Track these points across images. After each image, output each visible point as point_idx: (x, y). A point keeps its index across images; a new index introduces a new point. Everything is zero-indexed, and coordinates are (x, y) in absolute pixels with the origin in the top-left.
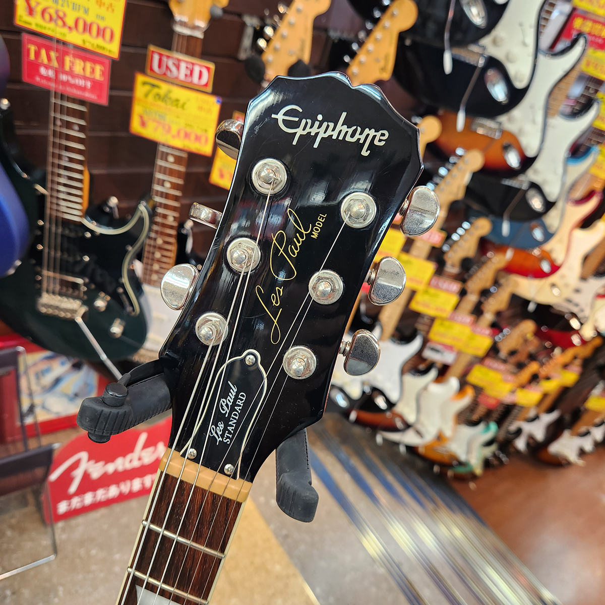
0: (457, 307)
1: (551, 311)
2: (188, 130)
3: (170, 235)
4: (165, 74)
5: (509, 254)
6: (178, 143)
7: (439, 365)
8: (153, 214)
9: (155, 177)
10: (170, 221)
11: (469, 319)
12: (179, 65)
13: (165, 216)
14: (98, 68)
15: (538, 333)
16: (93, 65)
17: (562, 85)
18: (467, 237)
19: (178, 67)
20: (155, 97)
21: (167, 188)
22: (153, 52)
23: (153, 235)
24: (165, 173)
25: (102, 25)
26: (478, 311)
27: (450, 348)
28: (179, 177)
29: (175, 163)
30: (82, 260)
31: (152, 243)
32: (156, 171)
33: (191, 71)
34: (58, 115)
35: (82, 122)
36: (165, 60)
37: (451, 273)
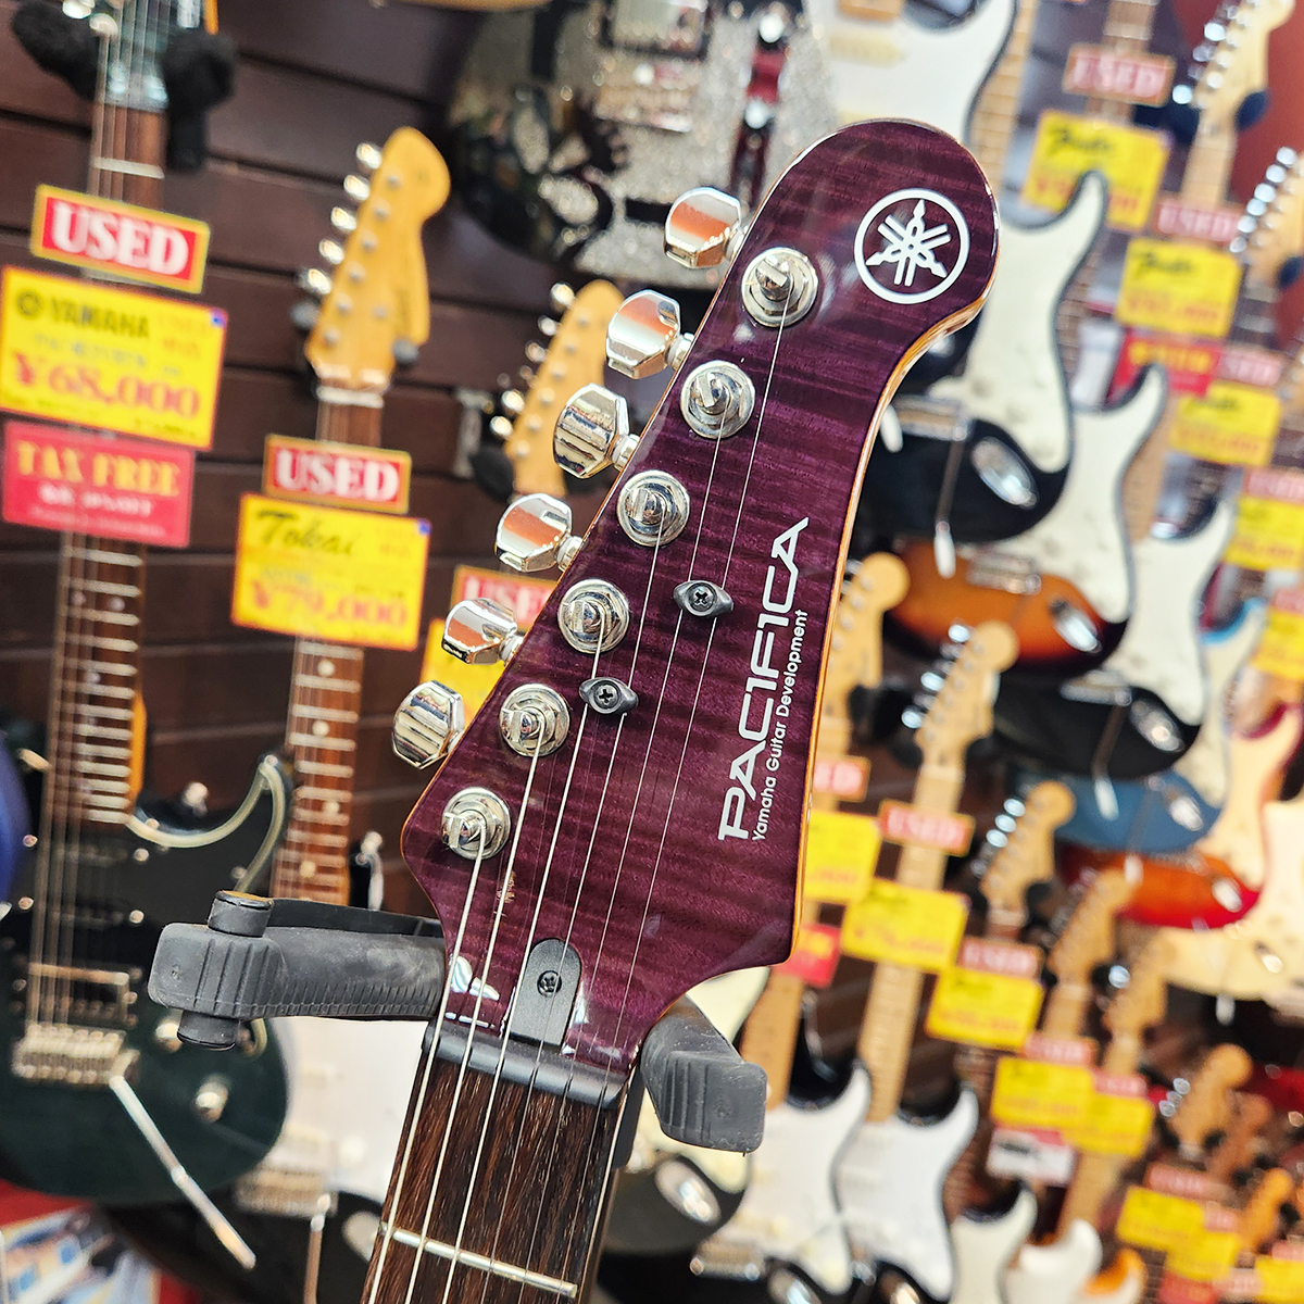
0: (1040, 1022)
2: (362, 598)
3: (331, 851)
4: (305, 488)
5: (1133, 869)
6: (342, 630)
7: (1036, 1186)
9: (291, 715)
10: (330, 813)
11: (1080, 1049)
12: (334, 466)
13: (318, 805)
18: (1024, 836)
19: (332, 470)
20: (286, 540)
21: (321, 736)
22: (277, 449)
23: (293, 855)
24: (314, 703)
27: (1052, 1136)
28: (347, 708)
29: (335, 675)
30: (127, 925)
31: (291, 873)
32: (293, 702)
33: (362, 476)
34: (79, 583)
35: (131, 591)
36: (304, 460)
37: (1007, 927)
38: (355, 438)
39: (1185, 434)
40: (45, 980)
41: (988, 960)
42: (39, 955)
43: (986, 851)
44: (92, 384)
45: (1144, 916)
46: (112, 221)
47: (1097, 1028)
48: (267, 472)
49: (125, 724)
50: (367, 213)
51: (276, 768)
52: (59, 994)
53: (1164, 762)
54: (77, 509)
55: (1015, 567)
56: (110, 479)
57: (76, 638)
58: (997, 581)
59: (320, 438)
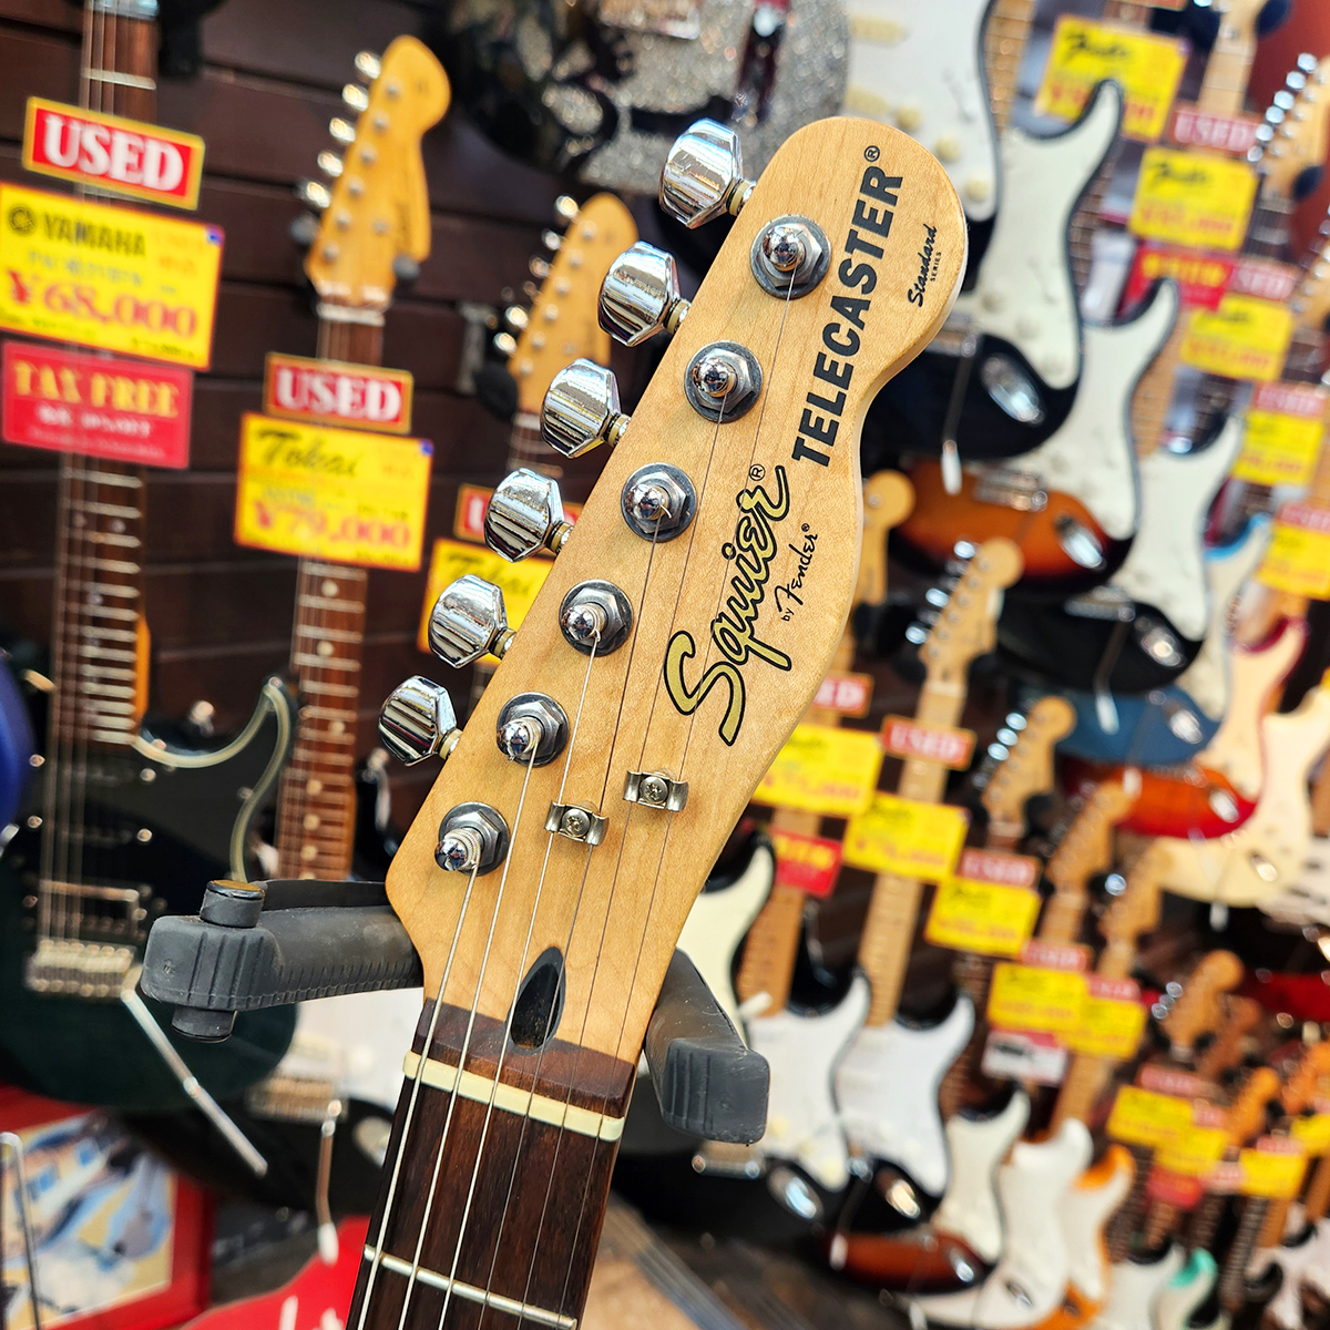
0: (1037, 929)
2: (365, 518)
3: (337, 769)
5: (1132, 782)
9: (296, 636)
10: (336, 732)
11: (1075, 955)
12: (336, 384)
13: (324, 725)
18: (1025, 750)
19: (333, 389)
20: (288, 459)
21: (325, 656)
22: (278, 367)
23: (299, 773)
24: (318, 624)
27: (1047, 1039)
28: (351, 628)
29: (340, 597)
30: (135, 843)
31: (298, 792)
32: (297, 623)
33: (363, 395)
34: (79, 505)
35: (132, 513)
36: (305, 378)
37: (1005, 838)
38: (356, 356)
39: (1196, 348)
40: (55, 897)
41: (987, 871)
42: (48, 873)
43: (987, 765)
44: (87, 302)
45: (1141, 827)
46: (105, 135)
47: (1092, 936)
48: (267, 390)
49: (130, 646)
50: (367, 123)
51: (281, 690)
52: (69, 910)
53: (1166, 677)
54: (76, 430)
55: (1022, 483)
56: (108, 399)
57: (77, 561)
58: (1003, 497)
59: (319, 357)
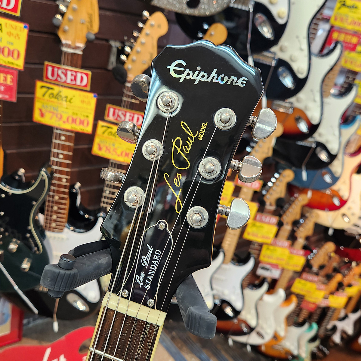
0: (277, 235)
1: (346, 234)
3: (64, 193)
4: (56, 80)
5: (310, 194)
6: (68, 126)
7: (269, 280)
8: (51, 178)
9: (52, 151)
10: (64, 182)
11: (287, 243)
12: (66, 73)
13: (60, 179)
14: (9, 77)
15: (337, 251)
16: (5, 75)
17: (330, 75)
18: (278, 183)
21: (61, 159)
22: (47, 65)
24: (58, 149)
25: (12, 48)
26: (292, 237)
27: (276, 266)
28: (69, 151)
29: (66, 141)
31: (51, 199)
32: (52, 148)
37: (270, 210)
38: (73, 65)
41: (263, 219)
43: (267, 187)
